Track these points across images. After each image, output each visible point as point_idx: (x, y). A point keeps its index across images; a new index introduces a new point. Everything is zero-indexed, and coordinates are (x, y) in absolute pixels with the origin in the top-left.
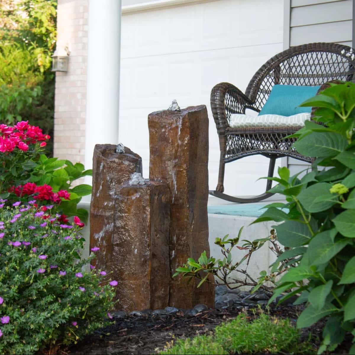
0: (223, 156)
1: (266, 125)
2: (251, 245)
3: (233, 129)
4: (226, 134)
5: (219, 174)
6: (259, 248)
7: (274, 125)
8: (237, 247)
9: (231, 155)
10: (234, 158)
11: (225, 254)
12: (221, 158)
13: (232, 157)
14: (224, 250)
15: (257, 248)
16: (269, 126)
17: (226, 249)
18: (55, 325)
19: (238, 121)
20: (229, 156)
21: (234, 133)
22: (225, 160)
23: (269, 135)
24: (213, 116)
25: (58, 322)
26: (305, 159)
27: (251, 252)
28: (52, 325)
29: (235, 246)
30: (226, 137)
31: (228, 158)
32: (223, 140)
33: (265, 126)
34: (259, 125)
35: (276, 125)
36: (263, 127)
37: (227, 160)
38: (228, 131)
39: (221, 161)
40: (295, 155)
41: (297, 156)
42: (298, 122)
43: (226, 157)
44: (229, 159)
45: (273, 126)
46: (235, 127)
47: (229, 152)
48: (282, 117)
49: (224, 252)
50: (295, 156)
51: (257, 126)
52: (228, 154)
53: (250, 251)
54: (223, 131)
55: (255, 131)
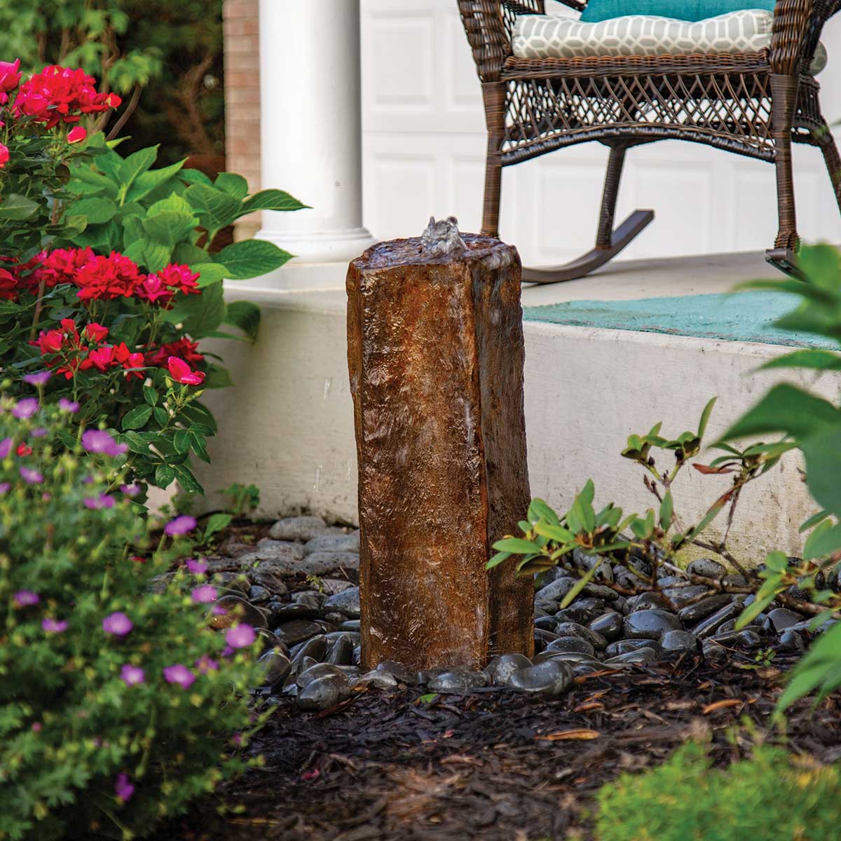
0: (495, 145)
1: (631, 49)
2: (740, 461)
3: (526, 61)
4: (504, 79)
5: (486, 200)
6: (764, 471)
7: (654, 48)
8: (695, 466)
9: (522, 142)
10: (532, 150)
11: (654, 491)
12: (489, 151)
13: (526, 148)
14: (651, 478)
15: (759, 471)
16: (639, 51)
17: (661, 472)
18: (32, 809)
19: (542, 38)
20: (514, 143)
21: (529, 74)
22: (503, 159)
23: (642, 80)
24: (464, 22)
25: (44, 799)
26: (756, 152)
27: (738, 482)
28: (25, 810)
29: (689, 463)
30: (504, 88)
31: (512, 152)
32: (495, 97)
33: (626, 52)
34: (609, 48)
35: (661, 50)
36: (620, 56)
37: (509, 158)
38: (511, 68)
39: (490, 160)
40: (724, 138)
41: (730, 141)
42: (734, 38)
43: (506, 147)
44: (517, 155)
45: (651, 52)
46: (532, 56)
47: (515, 134)
48: (681, 24)
49: (654, 485)
50: (725, 143)
51: (603, 52)
52: (512, 139)
53: (736, 479)
54: (495, 68)
55: (595, 68)
